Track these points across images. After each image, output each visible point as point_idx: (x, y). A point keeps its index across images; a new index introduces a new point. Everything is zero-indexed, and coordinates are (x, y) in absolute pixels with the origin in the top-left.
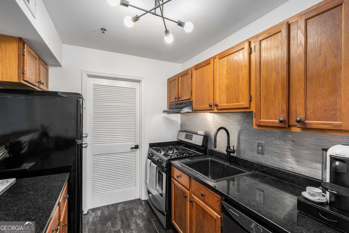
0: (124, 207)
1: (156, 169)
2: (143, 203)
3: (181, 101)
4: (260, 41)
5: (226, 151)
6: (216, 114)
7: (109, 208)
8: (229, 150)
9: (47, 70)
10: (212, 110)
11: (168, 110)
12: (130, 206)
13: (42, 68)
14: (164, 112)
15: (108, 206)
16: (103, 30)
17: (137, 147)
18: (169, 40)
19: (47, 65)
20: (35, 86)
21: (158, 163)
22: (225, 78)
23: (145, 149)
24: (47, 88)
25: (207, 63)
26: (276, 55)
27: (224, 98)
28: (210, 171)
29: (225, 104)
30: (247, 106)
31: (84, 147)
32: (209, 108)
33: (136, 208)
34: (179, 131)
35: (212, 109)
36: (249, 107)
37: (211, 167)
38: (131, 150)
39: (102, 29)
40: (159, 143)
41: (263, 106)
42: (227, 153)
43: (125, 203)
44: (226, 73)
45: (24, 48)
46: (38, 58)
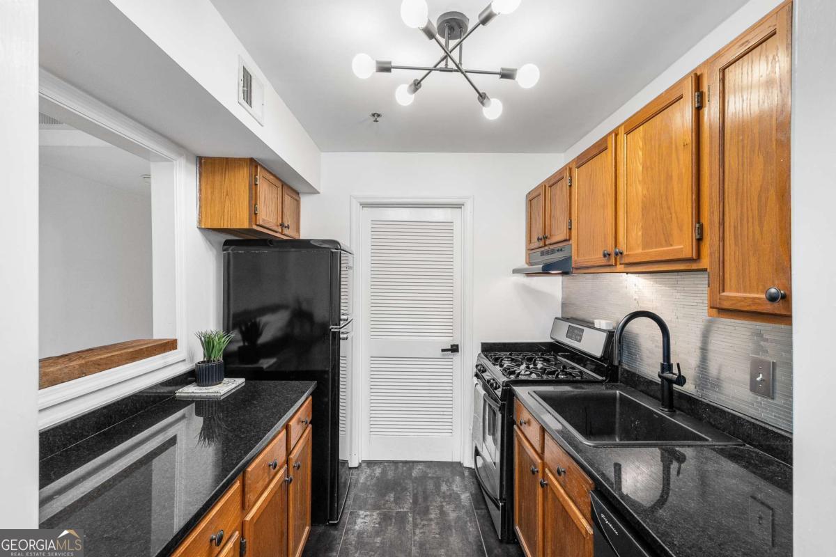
0: (425, 472)
1: (485, 400)
2: (466, 474)
3: (551, 244)
4: (723, 70)
5: (660, 376)
6: (640, 275)
7: (397, 468)
8: (667, 375)
9: (298, 202)
10: (612, 265)
11: (526, 266)
12: (438, 473)
13: (288, 199)
14: (515, 271)
15: (395, 463)
16: (376, 116)
17: (454, 349)
18: (493, 111)
19: (298, 194)
20: (276, 232)
21: (489, 386)
22: (639, 181)
23: (471, 355)
24: (297, 234)
25: (600, 148)
26: (764, 102)
27: (637, 233)
28: (617, 425)
29: (640, 251)
30: (689, 256)
31: (344, 339)
32: (604, 261)
33: (448, 479)
34: (556, 318)
35: (610, 263)
36: (694, 257)
37: (621, 414)
38: (443, 355)
39: (374, 115)
40: (504, 344)
41: (730, 254)
42: (662, 381)
43: (429, 464)
44: (641, 168)
45: (256, 175)
46: (279, 184)
